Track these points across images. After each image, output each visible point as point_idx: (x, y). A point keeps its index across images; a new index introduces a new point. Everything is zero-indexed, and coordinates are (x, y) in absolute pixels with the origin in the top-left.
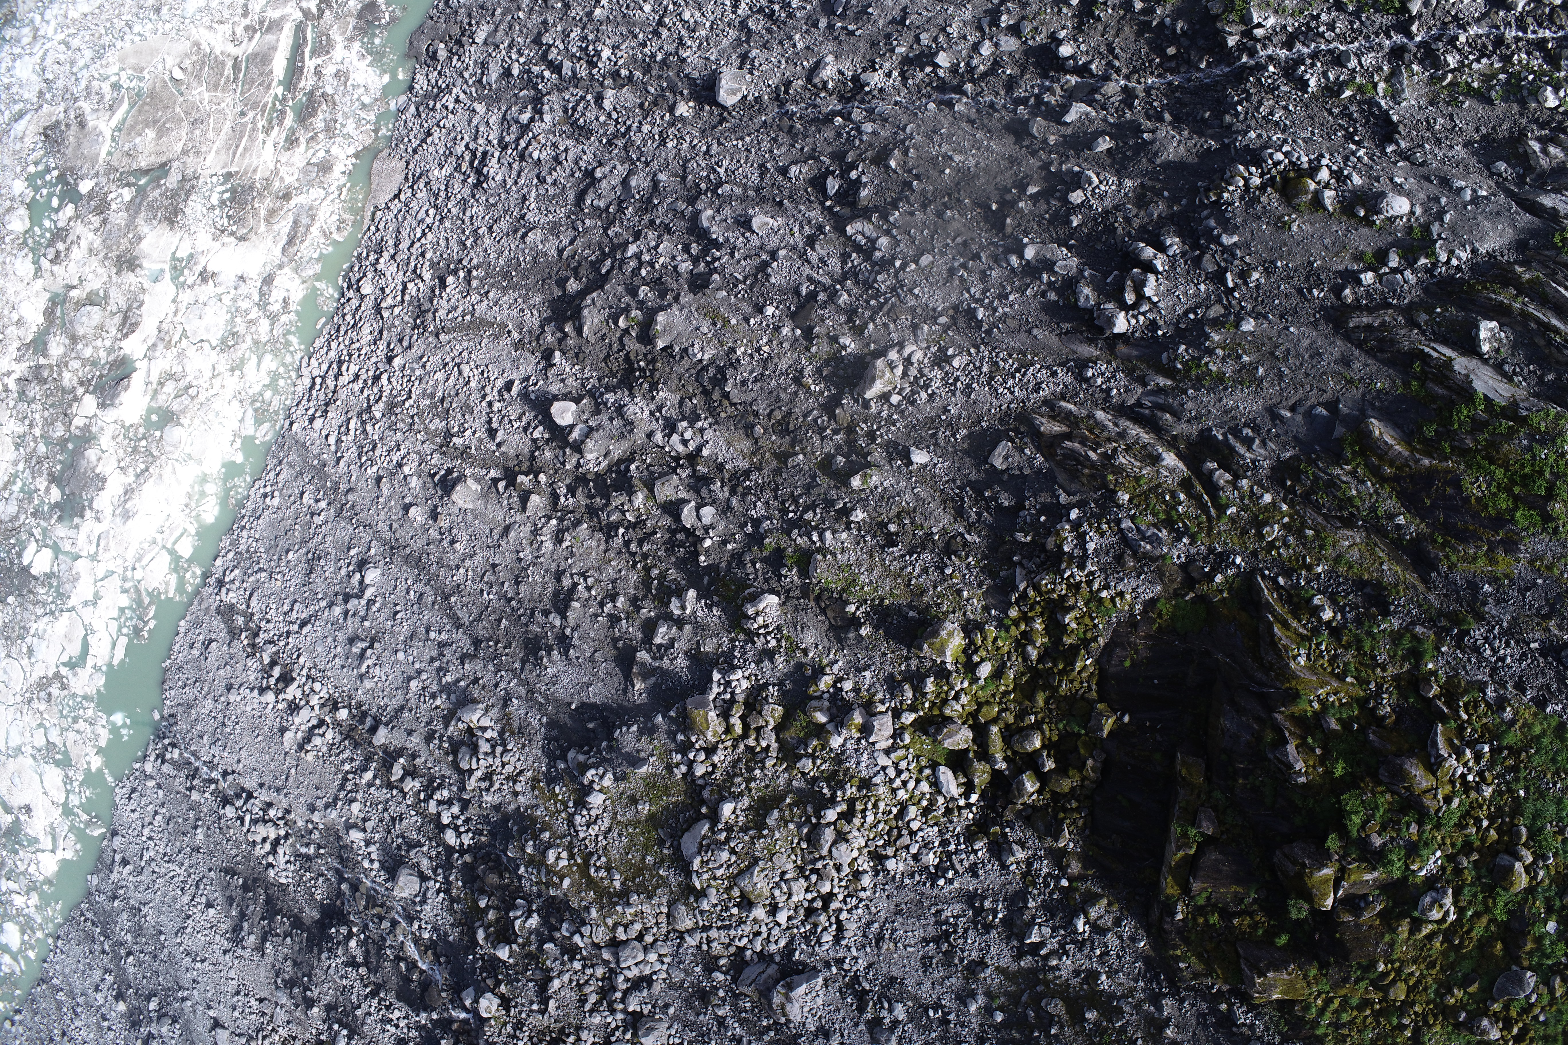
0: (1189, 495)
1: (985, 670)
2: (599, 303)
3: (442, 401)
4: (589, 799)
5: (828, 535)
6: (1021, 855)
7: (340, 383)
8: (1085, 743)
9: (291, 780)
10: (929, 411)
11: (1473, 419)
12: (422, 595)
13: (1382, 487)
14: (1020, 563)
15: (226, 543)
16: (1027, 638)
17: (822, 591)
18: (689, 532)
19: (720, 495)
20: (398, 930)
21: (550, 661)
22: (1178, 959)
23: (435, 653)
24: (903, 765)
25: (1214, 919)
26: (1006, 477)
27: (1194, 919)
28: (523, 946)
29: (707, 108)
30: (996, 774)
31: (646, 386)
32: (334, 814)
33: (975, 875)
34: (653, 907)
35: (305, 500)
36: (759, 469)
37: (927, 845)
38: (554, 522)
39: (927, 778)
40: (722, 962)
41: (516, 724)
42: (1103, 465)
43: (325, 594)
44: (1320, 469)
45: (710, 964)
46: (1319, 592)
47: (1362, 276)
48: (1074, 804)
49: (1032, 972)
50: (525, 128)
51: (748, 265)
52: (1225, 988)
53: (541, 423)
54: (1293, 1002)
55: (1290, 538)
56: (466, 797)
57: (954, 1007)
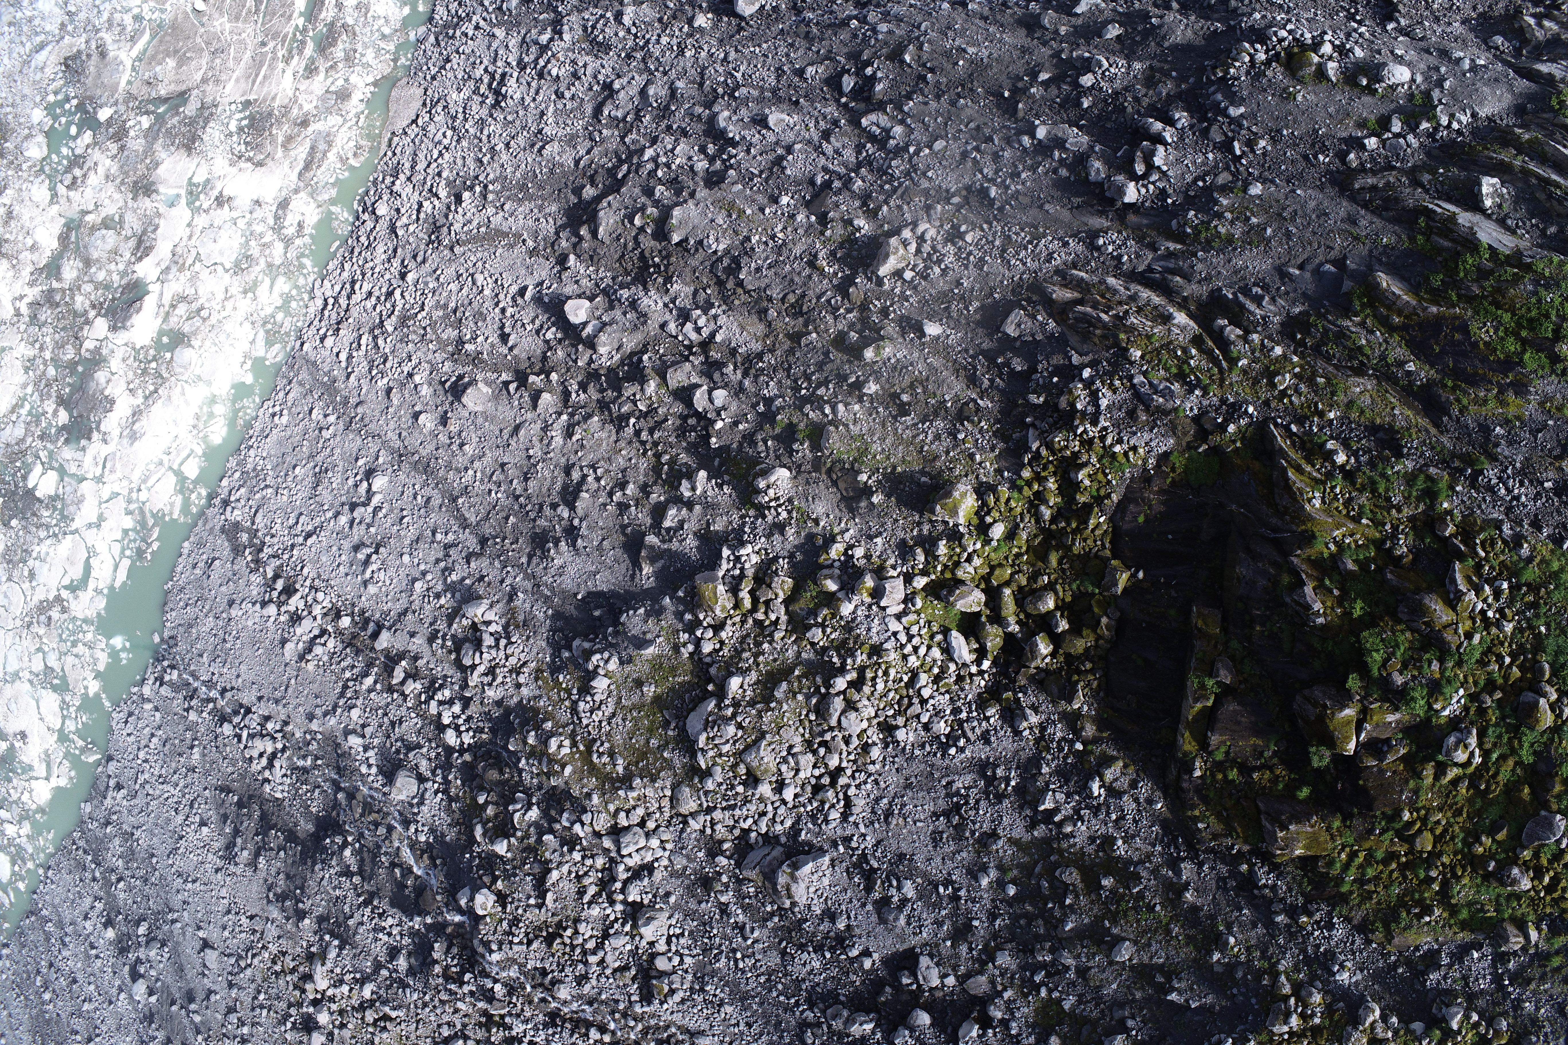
0: (1200, 350)
1: (998, 531)
2: (615, 205)
3: (455, 311)
4: (594, 684)
5: (841, 407)
6: (1034, 719)
7: (353, 302)
8: (1099, 602)
9: (290, 690)
10: (942, 285)
11: (1479, 269)
12: (429, 499)
13: (1391, 336)
14: (1033, 425)
15: (232, 463)
16: (1040, 498)
17: (833, 463)
18: (701, 417)
19: (733, 377)
20: (395, 836)
21: (558, 553)
22: (1196, 820)
23: (441, 555)
24: (914, 630)
25: (1233, 774)
26: (1018, 344)
27: (1213, 775)
28: (522, 839)
29: (725, 19)
30: (1009, 637)
31: (660, 280)
32: (332, 721)
33: (987, 742)
34: (656, 790)
35: (314, 416)
36: (772, 351)
37: (938, 713)
38: (565, 417)
39: (939, 644)
40: (726, 846)
41: (521, 618)
42: (1115, 325)
43: (332, 505)
44: (1329, 322)
45: (714, 849)
46: (1332, 437)
47: (1366, 141)
48: (1089, 666)
49: (1046, 841)
50: (544, 49)
51: (764, 160)
52: (1246, 848)
53: (553, 324)
54: (1315, 859)
55: (1302, 386)
56: (468, 695)
57: (965, 882)
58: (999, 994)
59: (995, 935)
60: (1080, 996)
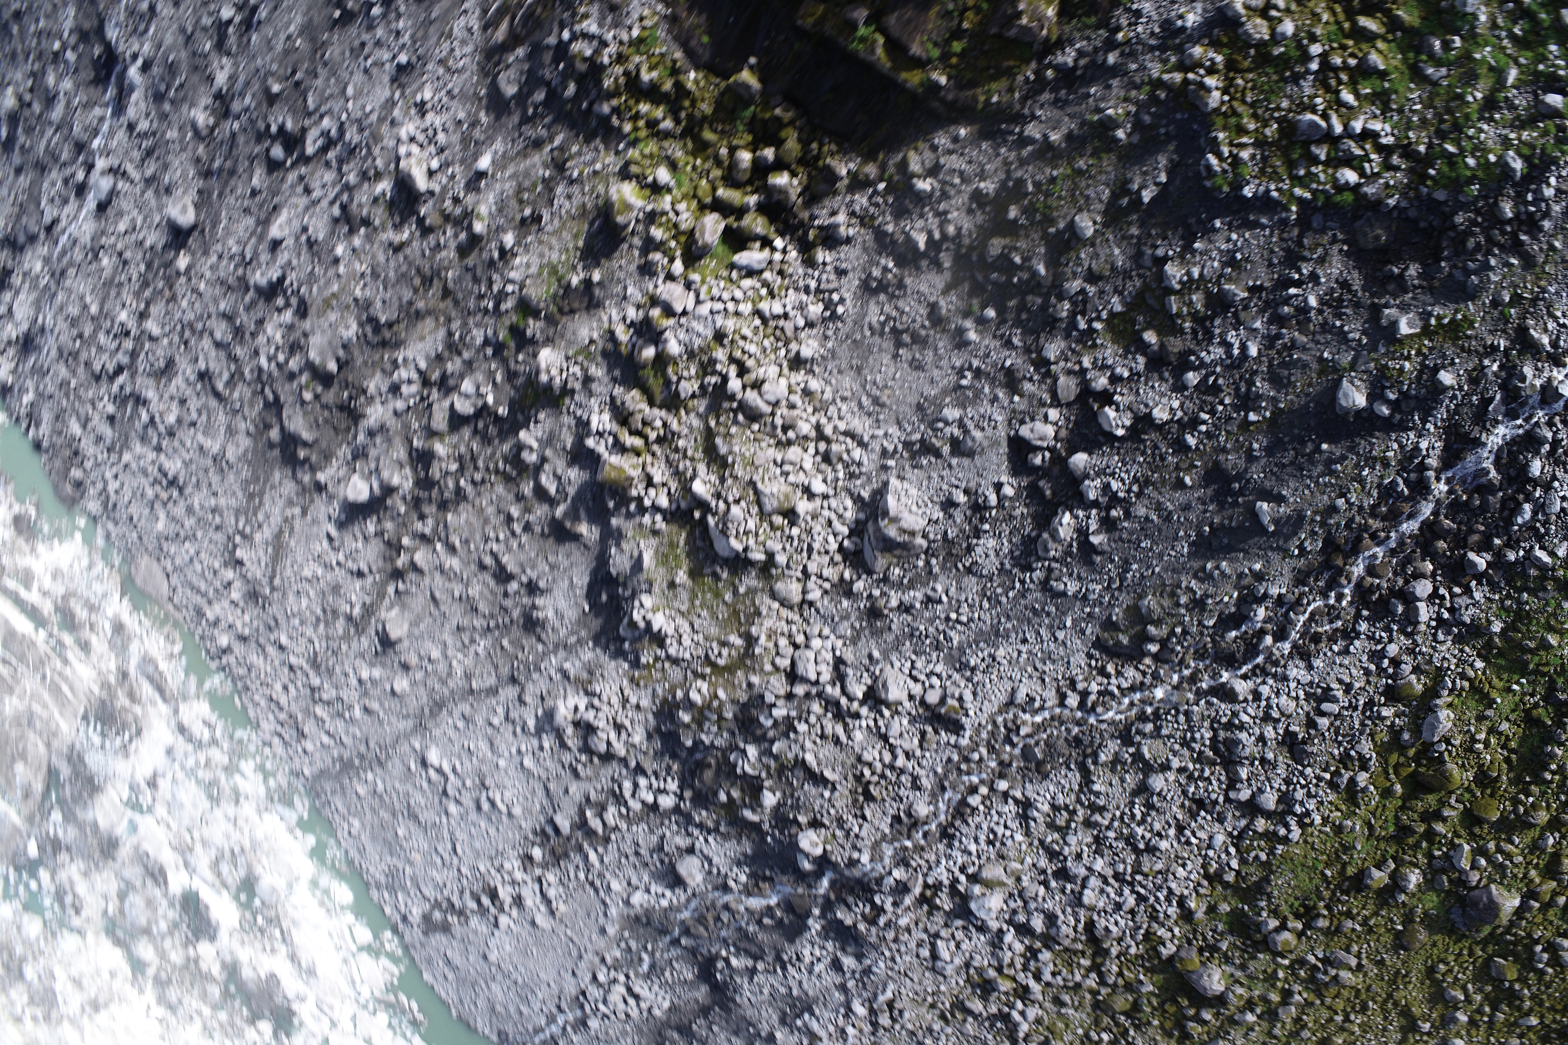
1: (663, 175)
2: (290, 413)
4: (656, 628)
5: (513, 275)
6: (841, 218)
7: (286, 708)
8: (763, 110)
9: (575, 939)
10: (456, 138)
12: (463, 716)
14: (590, 103)
15: (374, 894)
16: (652, 124)
17: (554, 304)
18: (478, 414)
19: (457, 367)
20: (733, 905)
21: (543, 610)
22: (987, 102)
23: (510, 728)
24: (715, 292)
25: (957, 46)
26: (524, 88)
27: (951, 66)
28: (769, 776)
29: (190, 240)
30: (761, 209)
31: (362, 399)
32: (613, 911)
33: (845, 272)
34: (768, 616)
35: (362, 794)
36: (449, 320)
37: (802, 307)
38: (439, 547)
39: (741, 278)
40: (847, 575)
41: (585, 675)
43: (438, 814)
45: (844, 589)
48: (814, 145)
49: (956, 258)
50: (152, 421)
51: (305, 256)
52: (1032, 64)
53: (364, 520)
56: (633, 764)
57: (966, 356)
58: (1083, 371)
59: (1027, 350)
60: (1116, 291)
